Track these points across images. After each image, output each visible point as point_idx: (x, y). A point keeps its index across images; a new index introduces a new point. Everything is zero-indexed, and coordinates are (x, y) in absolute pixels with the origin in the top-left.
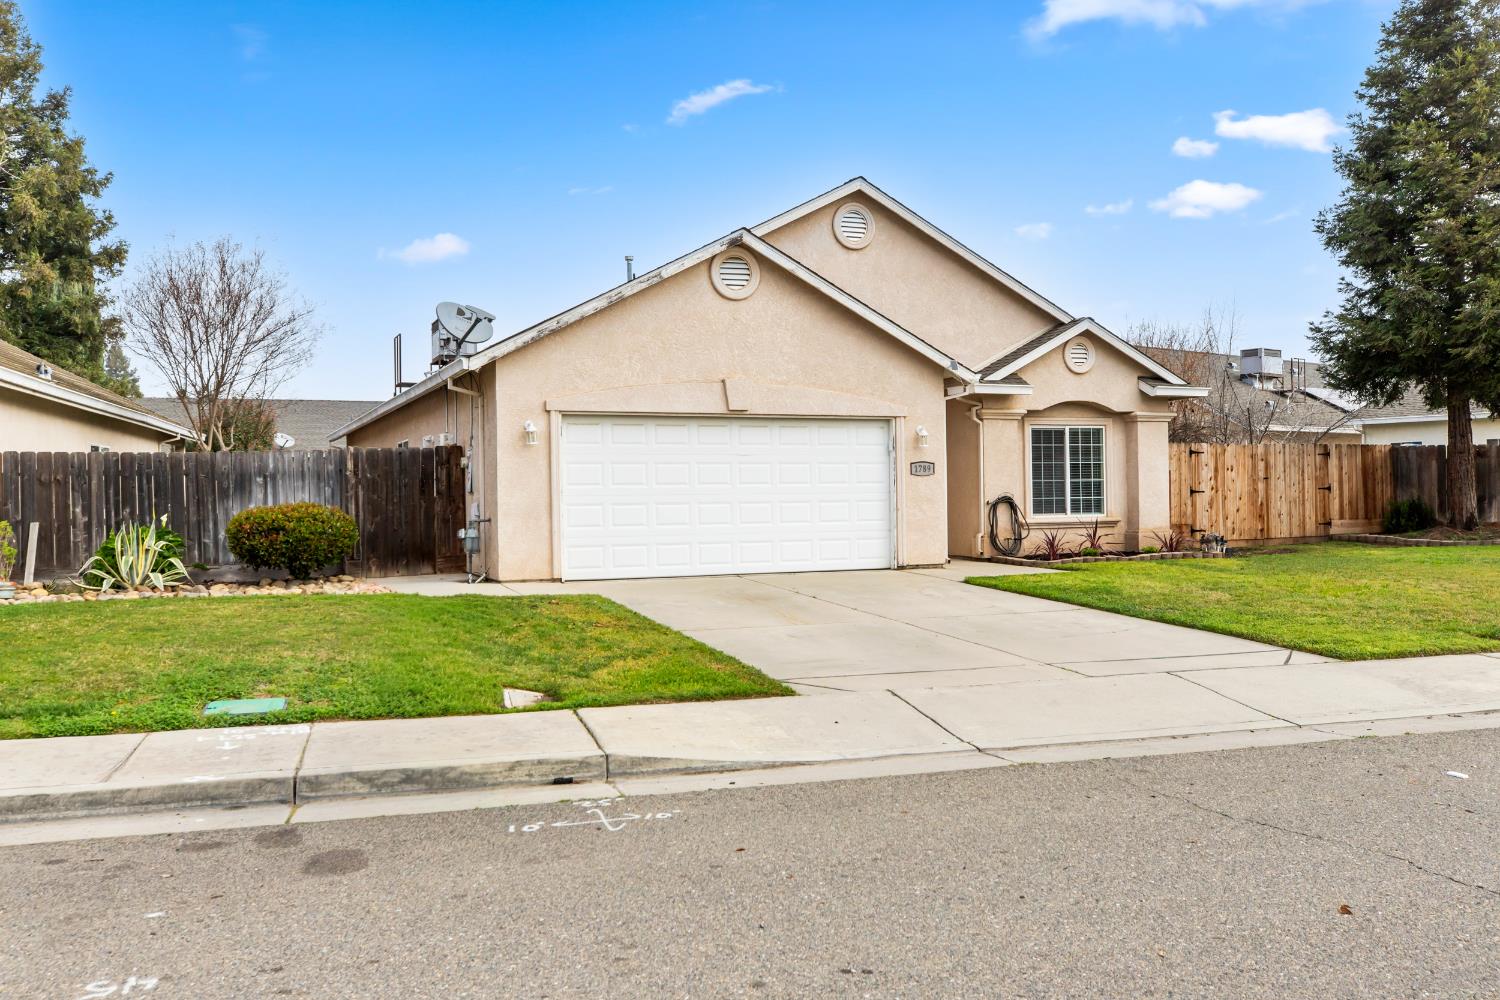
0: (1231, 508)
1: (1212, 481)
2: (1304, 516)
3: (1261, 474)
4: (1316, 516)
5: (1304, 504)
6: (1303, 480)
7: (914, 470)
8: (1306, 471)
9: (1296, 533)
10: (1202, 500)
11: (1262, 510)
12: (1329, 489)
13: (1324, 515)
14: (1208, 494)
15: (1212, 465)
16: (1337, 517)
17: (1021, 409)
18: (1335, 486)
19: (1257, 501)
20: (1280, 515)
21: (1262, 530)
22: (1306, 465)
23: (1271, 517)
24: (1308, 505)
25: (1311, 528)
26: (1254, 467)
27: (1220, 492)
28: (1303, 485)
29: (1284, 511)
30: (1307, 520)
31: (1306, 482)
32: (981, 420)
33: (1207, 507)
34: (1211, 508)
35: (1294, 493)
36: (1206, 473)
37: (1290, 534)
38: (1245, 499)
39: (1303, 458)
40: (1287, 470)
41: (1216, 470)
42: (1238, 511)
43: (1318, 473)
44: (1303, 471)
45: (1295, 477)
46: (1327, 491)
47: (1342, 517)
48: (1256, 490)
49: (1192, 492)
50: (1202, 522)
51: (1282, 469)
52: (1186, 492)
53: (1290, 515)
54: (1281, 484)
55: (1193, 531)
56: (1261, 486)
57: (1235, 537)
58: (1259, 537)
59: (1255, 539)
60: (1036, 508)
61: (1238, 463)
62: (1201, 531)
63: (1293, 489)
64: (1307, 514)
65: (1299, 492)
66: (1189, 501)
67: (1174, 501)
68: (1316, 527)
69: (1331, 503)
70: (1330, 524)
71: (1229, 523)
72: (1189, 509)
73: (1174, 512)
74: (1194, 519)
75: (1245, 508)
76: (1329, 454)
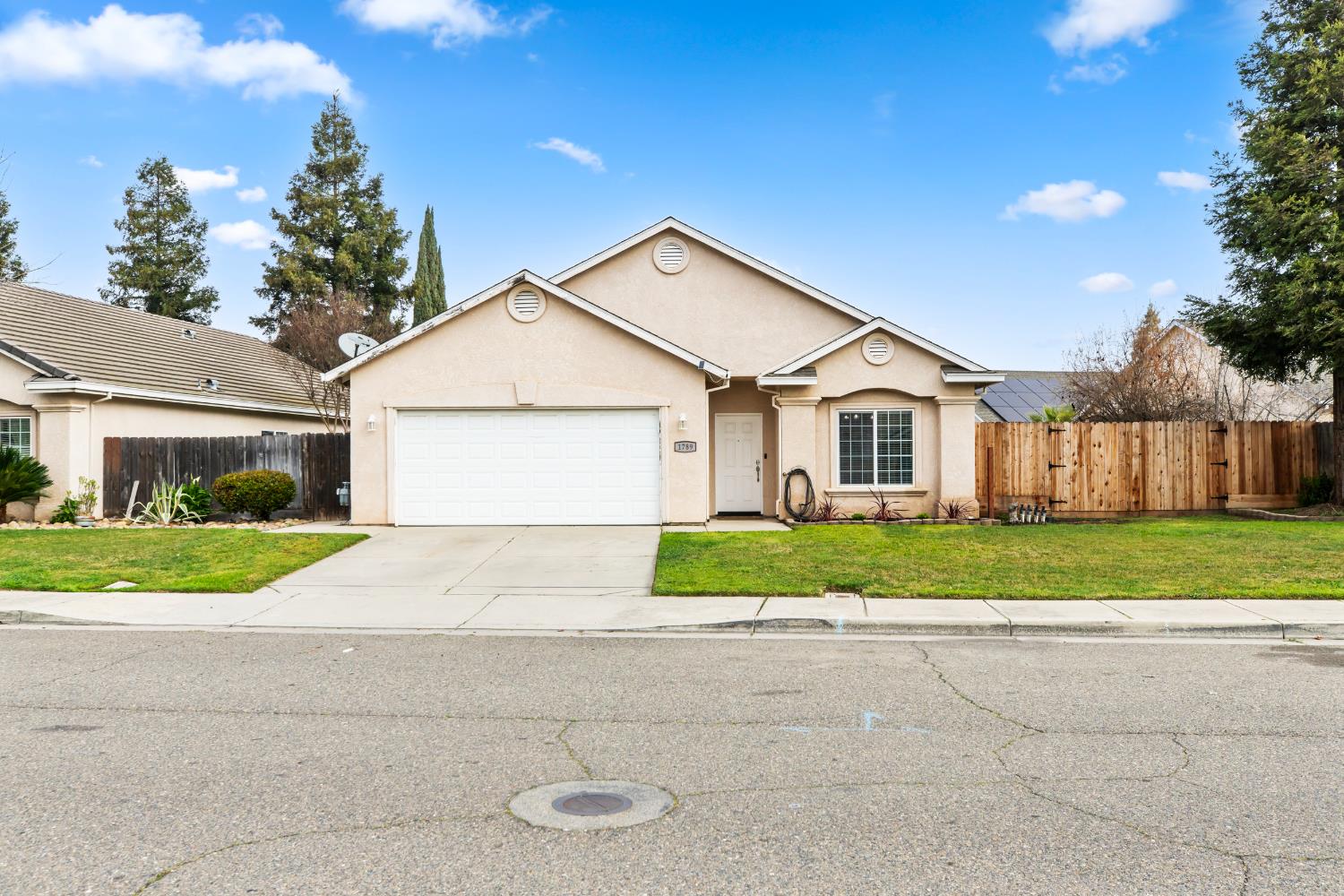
0: (1098, 481)
1: (1076, 457)
2: (1191, 490)
3: (1136, 450)
4: (1208, 490)
5: (1191, 478)
6: (1191, 455)
7: (677, 448)
8: (1194, 446)
9: (1180, 506)
10: (1063, 475)
11: (1136, 483)
12: (1225, 464)
13: (1218, 489)
14: (1069, 468)
15: (1075, 442)
16: (1237, 491)
17: (816, 396)
18: (1234, 462)
19: (1130, 476)
20: (1160, 489)
21: (1137, 503)
22: (1194, 442)
23: (1149, 491)
24: (1196, 480)
25: (1200, 500)
26: (1128, 444)
27: (1085, 468)
28: (1191, 463)
29: (1166, 484)
30: (1196, 494)
31: (1195, 458)
32: (780, 406)
33: (1069, 481)
34: (1074, 481)
35: (1180, 468)
36: (1068, 449)
37: (1174, 507)
38: (1116, 473)
39: (1191, 434)
40: (1170, 447)
41: (1080, 446)
42: (1106, 484)
43: (1211, 449)
44: (1191, 448)
45: (1180, 451)
46: (1222, 467)
47: (1242, 490)
48: (1129, 465)
49: (1051, 466)
50: (1064, 491)
51: (1164, 445)
52: (1043, 466)
53: (1174, 489)
54: (1162, 460)
55: (1052, 502)
56: (1136, 462)
57: (1103, 508)
58: (1133, 508)
59: (1129, 511)
60: (845, 479)
61: (1107, 440)
62: (1061, 502)
63: (1177, 464)
64: (1195, 488)
65: (1186, 467)
66: (1047, 475)
67: (1030, 475)
68: (1208, 501)
69: (1228, 478)
70: (1226, 498)
71: (1096, 495)
72: (1048, 482)
73: (1029, 484)
74: (1053, 492)
75: (1116, 482)
76: (1226, 431)
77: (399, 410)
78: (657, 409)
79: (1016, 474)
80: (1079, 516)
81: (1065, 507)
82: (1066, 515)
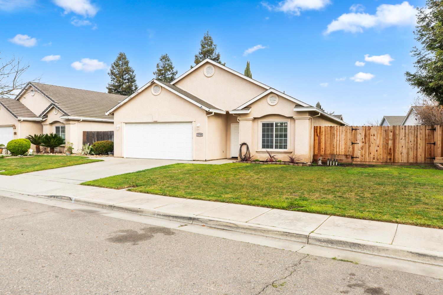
0: (373, 149)
1: (363, 140)
2: (417, 155)
3: (391, 137)
4: (425, 155)
5: (417, 149)
6: (417, 140)
7: (197, 135)
8: (419, 136)
9: (411, 161)
10: (358, 147)
11: (390, 151)
12: (434, 144)
13: (430, 154)
14: (360, 144)
15: (363, 134)
16: (440, 156)
17: (251, 117)
18: (439, 143)
19: (388, 148)
20: (401, 153)
21: (390, 159)
22: (419, 134)
23: (396, 154)
24: (420, 150)
25: (421, 158)
26: (387, 135)
27: (367, 144)
28: (417, 143)
29: (405, 151)
30: (419, 156)
31: (419, 141)
32: (240, 121)
33: (360, 149)
34: (362, 149)
35: (411, 145)
36: (360, 137)
37: (408, 161)
38: (381, 147)
39: (417, 131)
40: (407, 136)
41: (365, 136)
42: (377, 151)
43: (427, 137)
44: (417, 137)
45: (412, 138)
46: (432, 145)
48: (388, 144)
49: (352, 143)
50: (358, 153)
51: (404, 135)
52: (349, 143)
53: (408, 154)
54: (402, 142)
55: (352, 158)
56: (390, 142)
57: (375, 161)
58: (389, 161)
59: (386, 162)
60: (264, 147)
61: (378, 133)
62: (356, 157)
63: (410, 143)
64: (419, 154)
65: (414, 145)
66: (351, 147)
67: (343, 147)
68: (425, 160)
69: (435, 150)
70: (434, 158)
71: (372, 156)
72: (351, 149)
73: (343, 150)
74: (353, 153)
75: (380, 150)
76: (435, 129)
77: (126, 123)
78: (191, 122)
79: (338, 146)
80: (364, 163)
81: (358, 160)
82: (359, 163)
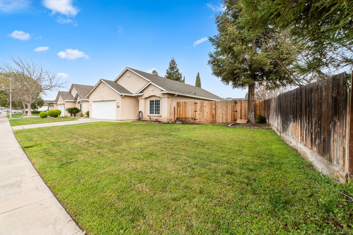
0: (205, 114)
1: (200, 109)
2: (227, 118)
3: (214, 108)
4: (231, 118)
5: (227, 115)
6: (227, 109)
8: (228, 107)
9: (224, 122)
10: (197, 113)
11: (213, 116)
12: (236, 111)
13: (234, 118)
14: (199, 112)
15: (200, 106)
16: (240, 118)
18: (239, 111)
19: (212, 114)
20: (219, 117)
21: (213, 120)
23: (216, 118)
24: (229, 115)
25: (229, 120)
27: (202, 112)
28: (227, 111)
29: (221, 116)
30: (228, 119)
31: (228, 110)
32: (139, 99)
33: (199, 115)
34: (200, 115)
36: (198, 108)
37: (222, 122)
38: (209, 113)
40: (222, 107)
41: (201, 107)
42: (207, 116)
43: (232, 107)
44: (227, 107)
45: (224, 108)
46: (235, 112)
47: (241, 118)
48: (212, 111)
49: (195, 111)
50: (197, 117)
51: (220, 106)
52: (193, 111)
53: (223, 117)
54: (220, 110)
55: (195, 119)
56: (214, 111)
57: (206, 121)
58: (213, 121)
59: (211, 122)
60: (150, 113)
61: (207, 105)
62: (197, 119)
63: (224, 111)
64: (228, 118)
65: (226, 112)
66: (194, 113)
67: (190, 113)
68: (232, 121)
69: (237, 115)
70: (236, 120)
71: (204, 119)
72: (194, 114)
73: (190, 115)
74: (195, 117)
75: (209, 115)
76: (237, 103)
77: (94, 102)
78: (115, 100)
79: (188, 113)
80: (201, 123)
81: (198, 121)
82: (198, 122)
